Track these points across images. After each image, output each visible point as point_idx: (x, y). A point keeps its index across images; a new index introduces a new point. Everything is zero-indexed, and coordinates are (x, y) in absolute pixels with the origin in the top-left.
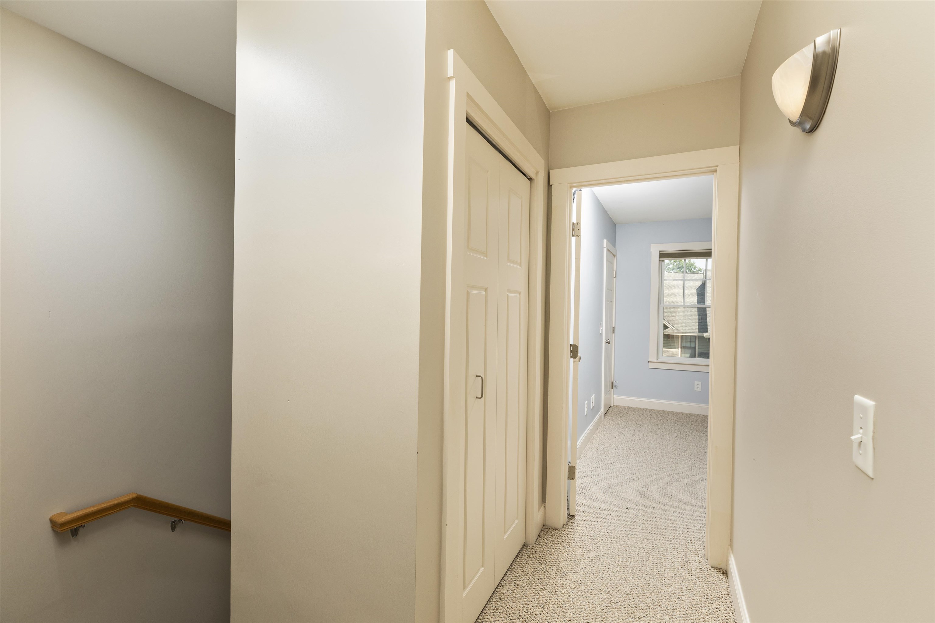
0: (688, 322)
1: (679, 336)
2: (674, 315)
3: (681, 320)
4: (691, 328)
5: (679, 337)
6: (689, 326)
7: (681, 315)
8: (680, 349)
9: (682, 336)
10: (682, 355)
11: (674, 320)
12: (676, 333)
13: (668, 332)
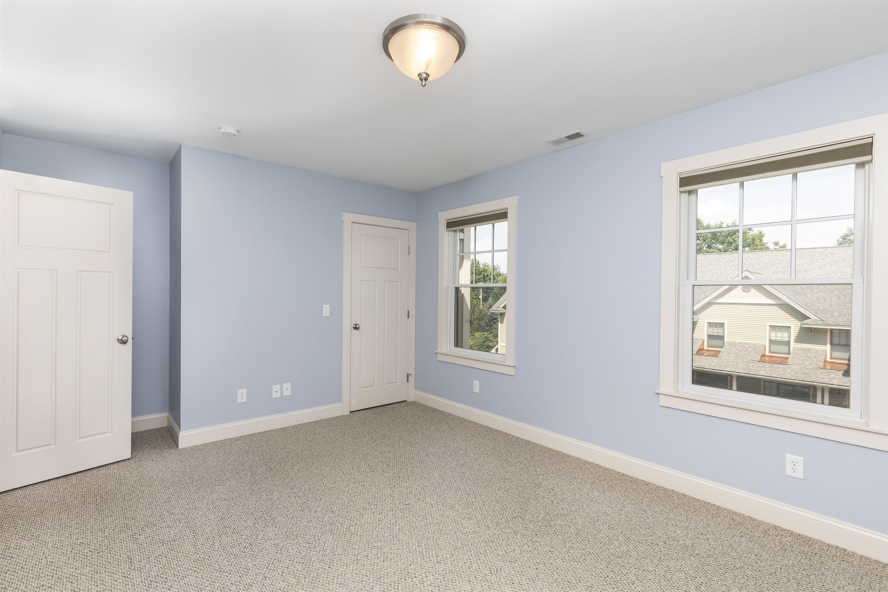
0: (844, 311)
1: (827, 329)
2: (823, 301)
3: (832, 309)
4: (847, 320)
5: (827, 332)
6: (845, 316)
7: (834, 301)
8: (829, 346)
9: (832, 330)
10: (833, 353)
11: (820, 308)
12: (820, 325)
13: (808, 323)
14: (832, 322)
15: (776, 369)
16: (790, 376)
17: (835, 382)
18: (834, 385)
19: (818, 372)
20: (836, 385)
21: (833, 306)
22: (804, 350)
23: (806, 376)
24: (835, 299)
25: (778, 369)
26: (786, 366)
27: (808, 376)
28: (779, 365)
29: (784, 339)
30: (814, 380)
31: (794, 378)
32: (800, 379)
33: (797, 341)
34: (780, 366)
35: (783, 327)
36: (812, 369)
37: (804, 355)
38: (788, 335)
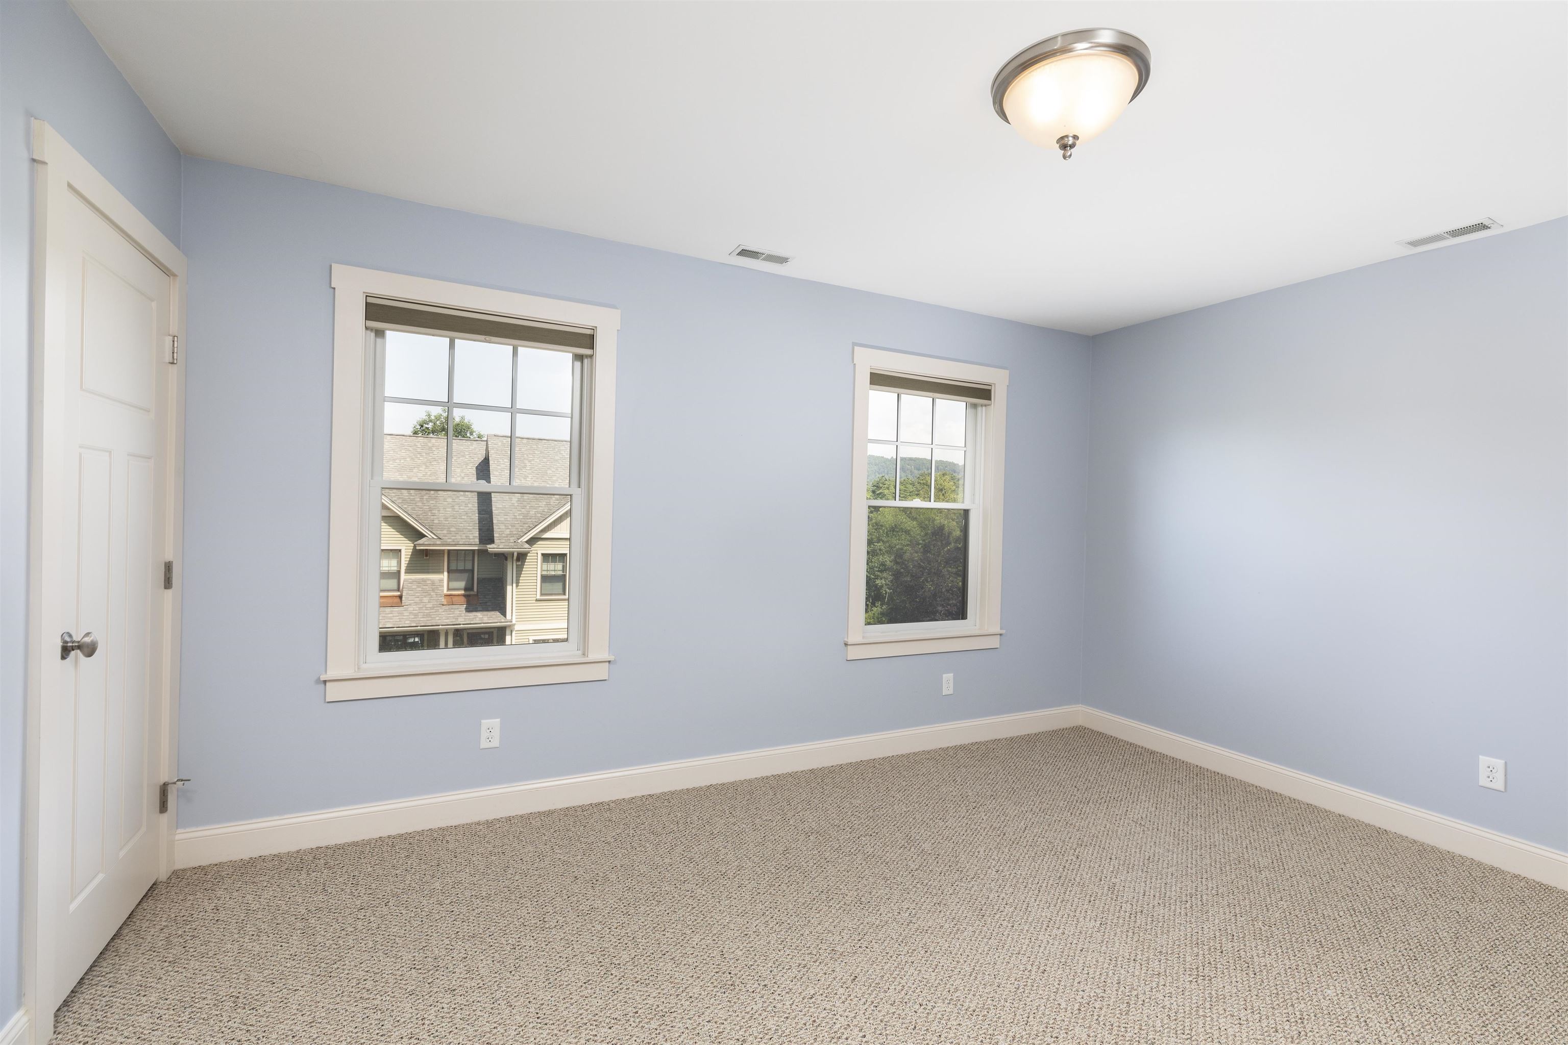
0: (461, 525)
1: (443, 550)
2: (436, 512)
3: (447, 522)
4: (466, 536)
5: (444, 554)
6: (463, 533)
7: (448, 512)
8: (446, 574)
9: (449, 551)
10: (450, 584)
11: (435, 522)
12: (439, 545)
13: (423, 544)
14: (450, 540)
15: (389, 615)
16: (408, 622)
17: (460, 620)
18: (460, 624)
19: (440, 610)
20: (463, 624)
21: (449, 519)
22: (418, 582)
23: (428, 619)
24: (449, 510)
25: (391, 615)
26: (401, 609)
27: (430, 619)
28: (392, 609)
29: (392, 569)
30: (439, 622)
31: (415, 625)
32: (422, 625)
33: (409, 570)
34: (394, 610)
35: (391, 550)
36: (433, 608)
37: (420, 589)
38: (398, 562)
